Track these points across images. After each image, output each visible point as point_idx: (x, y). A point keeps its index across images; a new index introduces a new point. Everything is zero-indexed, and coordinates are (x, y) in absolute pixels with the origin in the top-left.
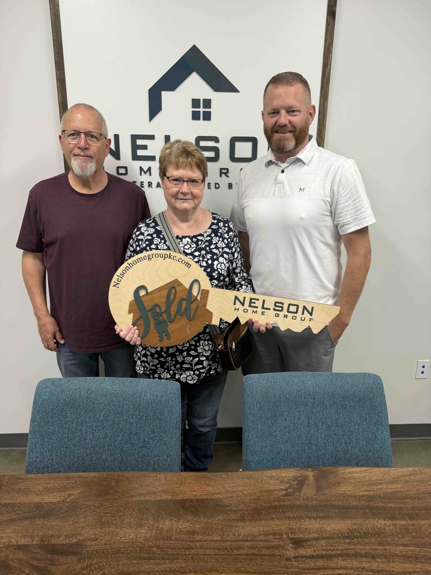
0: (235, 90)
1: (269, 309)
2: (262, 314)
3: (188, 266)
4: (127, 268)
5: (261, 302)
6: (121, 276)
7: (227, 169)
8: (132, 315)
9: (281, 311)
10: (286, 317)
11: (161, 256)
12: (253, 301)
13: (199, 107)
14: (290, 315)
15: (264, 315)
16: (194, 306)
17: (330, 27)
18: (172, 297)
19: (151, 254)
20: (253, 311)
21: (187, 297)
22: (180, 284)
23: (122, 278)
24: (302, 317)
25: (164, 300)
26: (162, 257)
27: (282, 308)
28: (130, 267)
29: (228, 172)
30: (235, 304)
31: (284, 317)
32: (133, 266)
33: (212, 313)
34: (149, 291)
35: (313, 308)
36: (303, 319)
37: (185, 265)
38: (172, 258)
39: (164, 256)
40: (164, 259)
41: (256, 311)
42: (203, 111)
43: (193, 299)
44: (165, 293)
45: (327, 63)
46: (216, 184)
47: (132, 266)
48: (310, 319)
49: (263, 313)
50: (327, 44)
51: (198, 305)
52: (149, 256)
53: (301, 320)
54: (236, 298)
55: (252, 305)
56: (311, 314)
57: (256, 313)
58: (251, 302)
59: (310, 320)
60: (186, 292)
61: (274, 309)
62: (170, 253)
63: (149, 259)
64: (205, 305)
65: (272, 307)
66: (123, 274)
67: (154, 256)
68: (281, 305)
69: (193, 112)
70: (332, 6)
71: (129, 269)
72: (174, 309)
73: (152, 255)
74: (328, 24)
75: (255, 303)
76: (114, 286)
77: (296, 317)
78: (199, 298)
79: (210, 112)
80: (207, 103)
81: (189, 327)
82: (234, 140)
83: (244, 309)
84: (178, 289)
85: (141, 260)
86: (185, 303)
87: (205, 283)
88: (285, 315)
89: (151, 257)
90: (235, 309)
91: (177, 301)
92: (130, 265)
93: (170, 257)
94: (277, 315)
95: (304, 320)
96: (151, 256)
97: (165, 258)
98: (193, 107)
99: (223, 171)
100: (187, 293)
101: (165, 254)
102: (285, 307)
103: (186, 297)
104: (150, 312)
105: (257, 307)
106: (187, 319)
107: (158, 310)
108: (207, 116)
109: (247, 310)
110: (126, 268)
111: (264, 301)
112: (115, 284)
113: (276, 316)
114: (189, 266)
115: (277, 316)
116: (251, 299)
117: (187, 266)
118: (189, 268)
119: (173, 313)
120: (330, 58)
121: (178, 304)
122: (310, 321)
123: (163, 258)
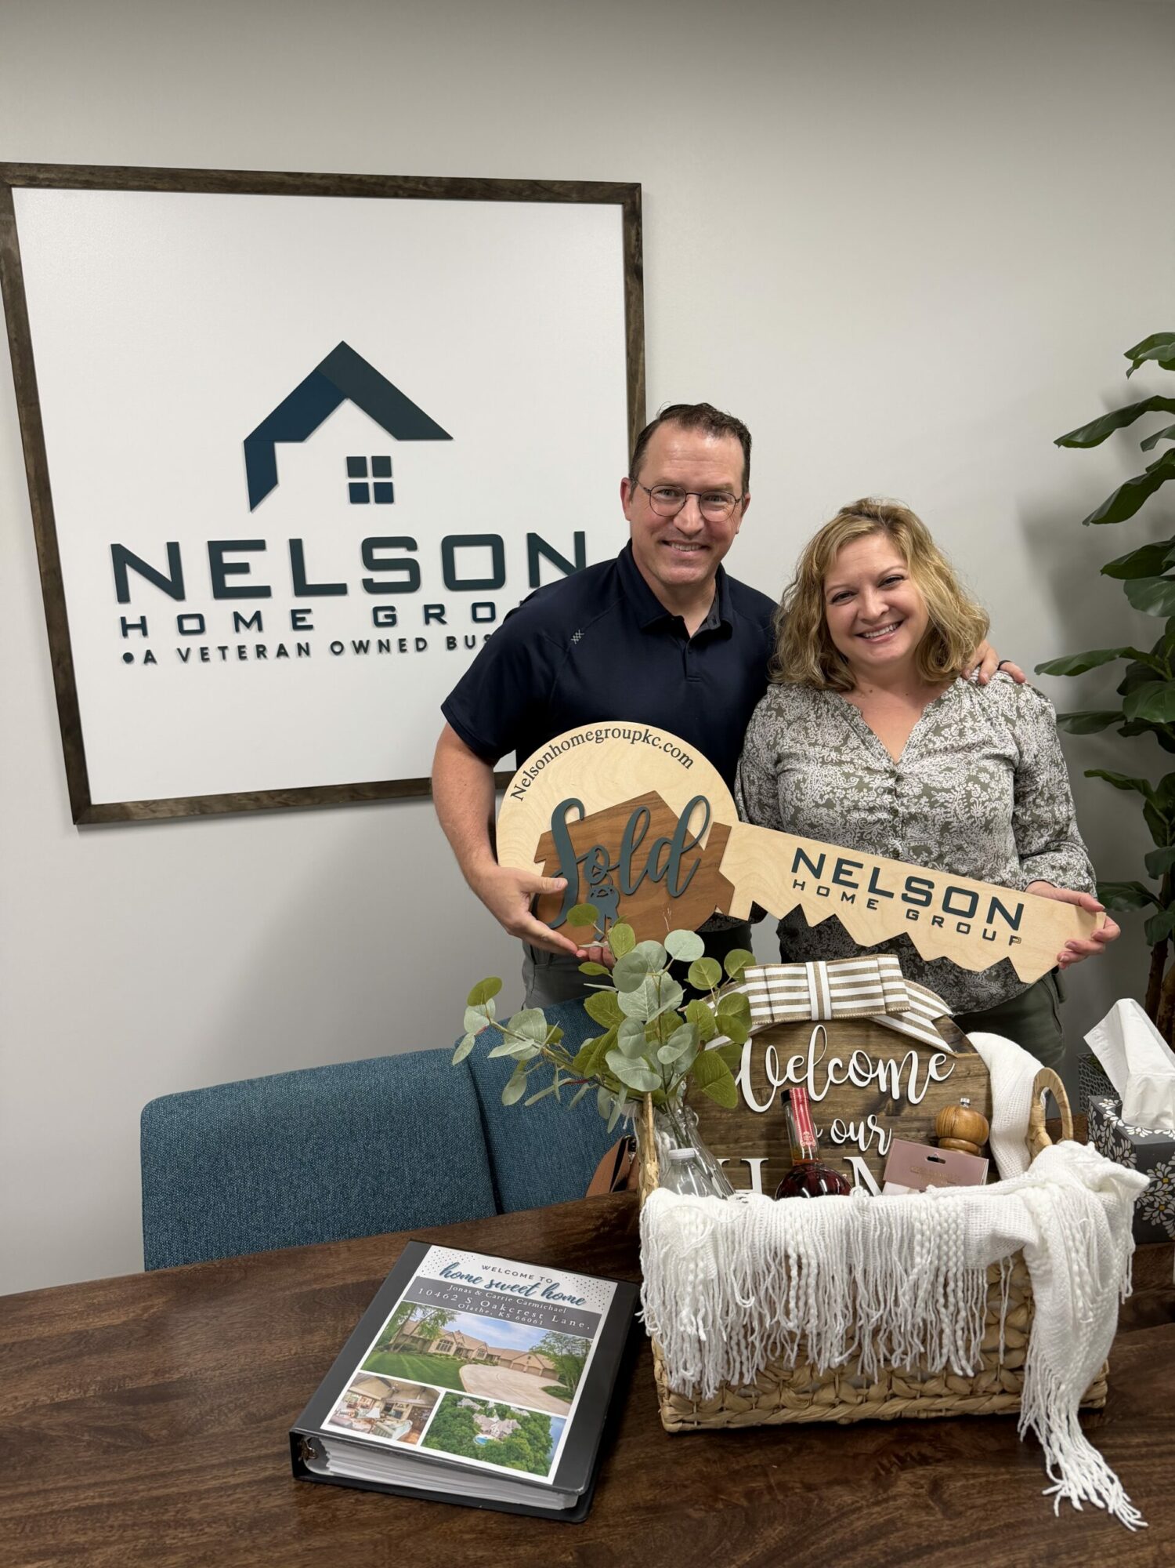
0: (443, 436)
1: (891, 895)
2: (868, 906)
3: (687, 764)
4: (547, 756)
5: (868, 872)
6: (532, 774)
7: (441, 607)
8: (542, 864)
9: (926, 903)
10: (940, 924)
11: (626, 735)
12: (845, 867)
13: (365, 475)
14: (952, 920)
15: (875, 909)
16: (688, 862)
17: (633, 298)
18: (638, 834)
19: (603, 729)
20: (844, 894)
21: (674, 838)
22: (662, 805)
23: (533, 778)
24: (985, 930)
25: (619, 839)
26: (629, 737)
27: (929, 896)
28: (553, 755)
29: (443, 612)
30: (795, 869)
31: (933, 924)
32: (560, 752)
33: (732, 887)
34: (588, 813)
35: (1020, 907)
36: (989, 935)
37: (680, 760)
38: (650, 741)
39: (632, 736)
40: (632, 743)
41: (853, 897)
42: (376, 484)
43: (687, 844)
44: (623, 821)
45: (637, 372)
46: (418, 640)
47: (558, 752)
48: (1012, 937)
49: (871, 904)
50: (631, 332)
51: (699, 861)
52: (599, 733)
53: (984, 937)
54: (800, 854)
55: (843, 877)
56: (1015, 923)
57: (852, 902)
58: (839, 870)
59: (1011, 942)
60: (673, 827)
61: (905, 897)
62: (647, 730)
63: (597, 739)
64: (718, 864)
65: (900, 889)
66: (536, 768)
67: (610, 733)
68: (925, 888)
69: (351, 485)
70: (633, 256)
71: (552, 758)
72: (638, 863)
73: (607, 730)
74: (628, 293)
75: (850, 873)
76: (513, 794)
77: (969, 926)
78: (703, 844)
79: (390, 484)
80: (383, 465)
81: (670, 913)
82: (449, 544)
83: (820, 887)
84: (655, 816)
85: (581, 741)
86: (668, 851)
87: (724, 808)
88: (935, 917)
89: (603, 735)
90: (796, 884)
91: (647, 846)
92: (556, 750)
93: (646, 738)
94: (911, 915)
95: (993, 939)
96: (604, 732)
97: (634, 739)
98: (351, 474)
99: (432, 611)
100: (674, 829)
101: (635, 732)
102: (938, 894)
103: (670, 837)
104: (583, 863)
105: (855, 886)
106: (668, 892)
107: (600, 861)
108: (385, 494)
109: (828, 890)
110: (544, 757)
111: (876, 871)
112: (517, 790)
113: (908, 917)
114: (689, 762)
115: (913, 916)
116: (841, 862)
117: (684, 764)
118: (688, 767)
119: (636, 874)
120: (641, 361)
121: (650, 853)
122: (1010, 944)
123: (631, 740)
